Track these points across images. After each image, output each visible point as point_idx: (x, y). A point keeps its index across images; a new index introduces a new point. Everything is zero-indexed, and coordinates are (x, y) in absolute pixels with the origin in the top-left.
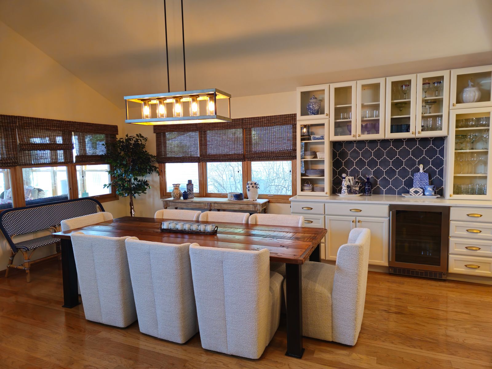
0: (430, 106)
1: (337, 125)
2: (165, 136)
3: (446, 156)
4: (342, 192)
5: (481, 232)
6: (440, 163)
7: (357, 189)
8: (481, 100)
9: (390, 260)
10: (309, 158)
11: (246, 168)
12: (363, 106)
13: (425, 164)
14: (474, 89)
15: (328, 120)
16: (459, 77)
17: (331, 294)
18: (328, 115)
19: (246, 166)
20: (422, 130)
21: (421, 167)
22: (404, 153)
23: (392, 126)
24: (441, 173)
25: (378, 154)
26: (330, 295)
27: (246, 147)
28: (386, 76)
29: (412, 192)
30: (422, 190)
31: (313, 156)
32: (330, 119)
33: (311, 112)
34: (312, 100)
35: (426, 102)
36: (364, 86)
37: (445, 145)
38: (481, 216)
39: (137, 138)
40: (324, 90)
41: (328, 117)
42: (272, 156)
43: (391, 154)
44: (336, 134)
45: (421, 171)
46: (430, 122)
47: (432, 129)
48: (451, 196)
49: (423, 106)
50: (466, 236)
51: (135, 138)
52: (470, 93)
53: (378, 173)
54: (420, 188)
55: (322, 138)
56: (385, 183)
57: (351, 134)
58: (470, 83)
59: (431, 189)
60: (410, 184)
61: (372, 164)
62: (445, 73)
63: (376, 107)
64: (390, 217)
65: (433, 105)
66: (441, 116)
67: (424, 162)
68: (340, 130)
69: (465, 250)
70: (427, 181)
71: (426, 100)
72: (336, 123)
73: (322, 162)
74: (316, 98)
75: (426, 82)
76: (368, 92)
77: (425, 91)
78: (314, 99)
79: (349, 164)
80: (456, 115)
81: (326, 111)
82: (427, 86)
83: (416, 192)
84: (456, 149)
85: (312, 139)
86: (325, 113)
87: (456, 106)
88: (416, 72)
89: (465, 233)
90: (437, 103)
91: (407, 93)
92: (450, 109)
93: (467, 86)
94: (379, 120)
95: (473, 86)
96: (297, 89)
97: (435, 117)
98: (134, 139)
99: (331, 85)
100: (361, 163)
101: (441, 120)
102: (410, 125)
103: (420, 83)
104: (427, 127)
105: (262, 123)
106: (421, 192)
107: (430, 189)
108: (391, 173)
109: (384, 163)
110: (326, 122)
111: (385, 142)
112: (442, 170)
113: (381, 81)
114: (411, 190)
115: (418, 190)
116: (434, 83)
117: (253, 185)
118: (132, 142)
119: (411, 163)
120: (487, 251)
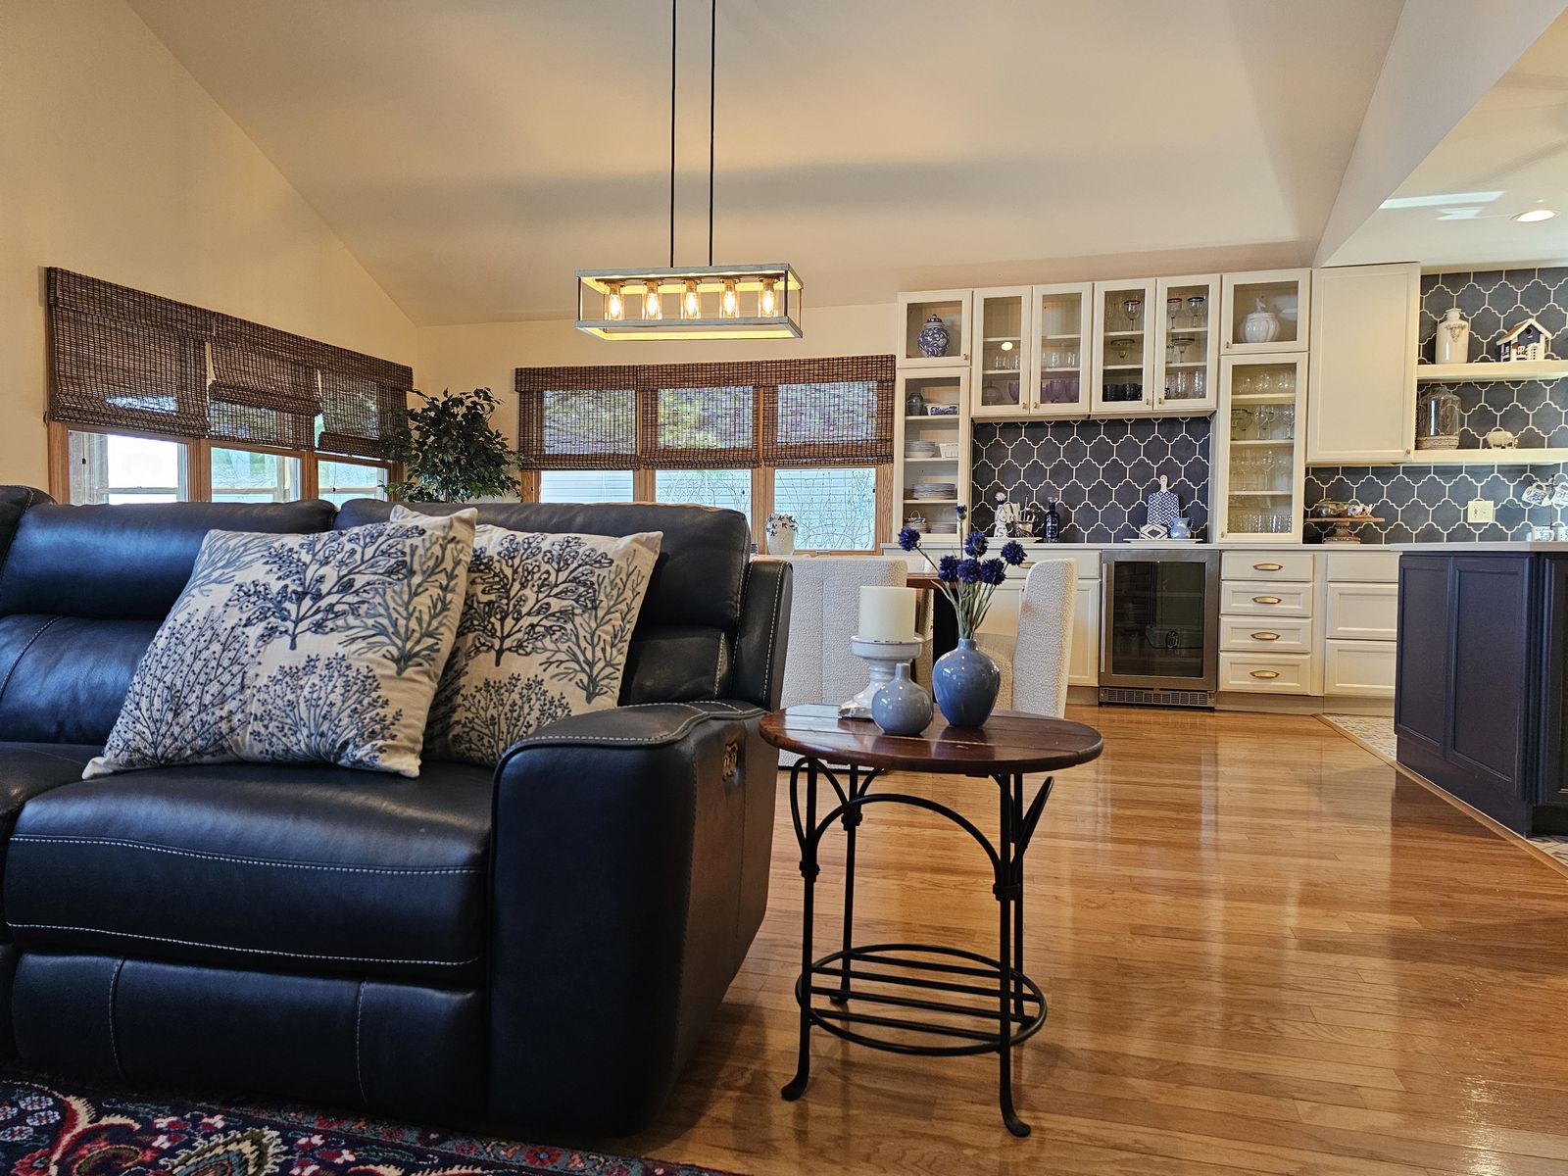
0: (1182, 348)
1: (988, 382)
2: (541, 400)
3: (1214, 458)
4: (996, 533)
5: (1280, 601)
6: (1201, 473)
7: (1029, 528)
8: (1279, 338)
9: (1103, 670)
10: (919, 457)
11: (762, 483)
12: (1046, 343)
13: (1172, 473)
14: (1266, 315)
15: (968, 368)
16: (1238, 289)
17: (1012, 661)
18: (969, 358)
19: (762, 480)
20: (1166, 398)
21: (1163, 481)
22: (1129, 450)
23: (1105, 388)
24: (1204, 494)
25: (1074, 453)
26: (1009, 664)
27: (766, 430)
28: (1092, 279)
29: (1146, 533)
30: (1166, 529)
31: (931, 453)
32: (974, 367)
33: (928, 351)
34: (930, 324)
35: (1174, 340)
36: (1046, 298)
37: (1211, 433)
38: (1280, 567)
39: (476, 399)
40: (959, 303)
41: (968, 362)
42: (830, 454)
43: (1101, 453)
44: (985, 402)
45: (1164, 489)
46: (1181, 383)
47: (1184, 396)
48: (1223, 536)
49: (1168, 347)
50: (1252, 612)
51: (471, 399)
52: (1260, 323)
53: (1073, 495)
54: (1162, 525)
55: (954, 411)
56: (1089, 516)
57: (1018, 403)
58: (1260, 305)
59: (1184, 526)
60: (1140, 517)
61: (1061, 473)
62: (1211, 280)
63: (1073, 346)
64: (1102, 578)
65: (1188, 347)
66: (1203, 369)
67: (1170, 470)
68: (992, 393)
69: (1251, 641)
70: (1177, 511)
71: (1173, 334)
72: (985, 377)
73: (953, 466)
74: (940, 321)
75: (1175, 296)
76: (1056, 314)
77: (1172, 316)
78: (935, 321)
79: (1009, 472)
80: (1233, 366)
81: (965, 349)
82: (1175, 306)
83: (1154, 533)
84: (1232, 440)
85: (929, 413)
86: (962, 353)
87: (1231, 347)
88: (1155, 274)
89: (1251, 606)
90: (1195, 342)
91: (1136, 319)
92: (1222, 353)
93: (1255, 310)
94: (1076, 374)
95: (1265, 310)
96: (899, 297)
97: (1190, 372)
98: (468, 403)
99: (976, 291)
100: (1036, 472)
101: (1204, 380)
102: (1141, 386)
103: (1163, 297)
104: (1176, 391)
105: (807, 375)
106: (1162, 533)
107: (1181, 524)
108: (1100, 494)
109: (1087, 473)
110: (962, 373)
111: (1088, 425)
112: (1206, 487)
113: (1084, 288)
114: (1142, 529)
115: (1158, 530)
116: (1190, 300)
117: (785, 521)
118: (461, 411)
119: (1143, 473)
120: (1293, 640)
